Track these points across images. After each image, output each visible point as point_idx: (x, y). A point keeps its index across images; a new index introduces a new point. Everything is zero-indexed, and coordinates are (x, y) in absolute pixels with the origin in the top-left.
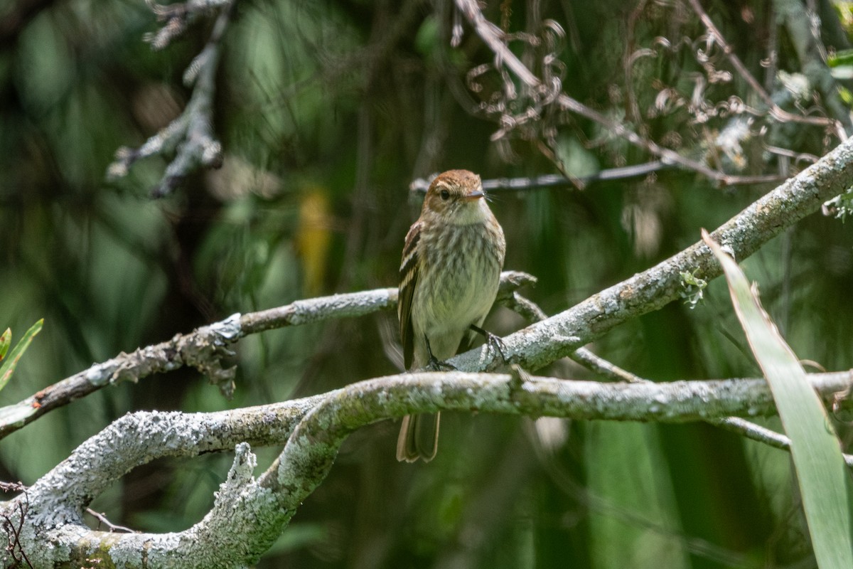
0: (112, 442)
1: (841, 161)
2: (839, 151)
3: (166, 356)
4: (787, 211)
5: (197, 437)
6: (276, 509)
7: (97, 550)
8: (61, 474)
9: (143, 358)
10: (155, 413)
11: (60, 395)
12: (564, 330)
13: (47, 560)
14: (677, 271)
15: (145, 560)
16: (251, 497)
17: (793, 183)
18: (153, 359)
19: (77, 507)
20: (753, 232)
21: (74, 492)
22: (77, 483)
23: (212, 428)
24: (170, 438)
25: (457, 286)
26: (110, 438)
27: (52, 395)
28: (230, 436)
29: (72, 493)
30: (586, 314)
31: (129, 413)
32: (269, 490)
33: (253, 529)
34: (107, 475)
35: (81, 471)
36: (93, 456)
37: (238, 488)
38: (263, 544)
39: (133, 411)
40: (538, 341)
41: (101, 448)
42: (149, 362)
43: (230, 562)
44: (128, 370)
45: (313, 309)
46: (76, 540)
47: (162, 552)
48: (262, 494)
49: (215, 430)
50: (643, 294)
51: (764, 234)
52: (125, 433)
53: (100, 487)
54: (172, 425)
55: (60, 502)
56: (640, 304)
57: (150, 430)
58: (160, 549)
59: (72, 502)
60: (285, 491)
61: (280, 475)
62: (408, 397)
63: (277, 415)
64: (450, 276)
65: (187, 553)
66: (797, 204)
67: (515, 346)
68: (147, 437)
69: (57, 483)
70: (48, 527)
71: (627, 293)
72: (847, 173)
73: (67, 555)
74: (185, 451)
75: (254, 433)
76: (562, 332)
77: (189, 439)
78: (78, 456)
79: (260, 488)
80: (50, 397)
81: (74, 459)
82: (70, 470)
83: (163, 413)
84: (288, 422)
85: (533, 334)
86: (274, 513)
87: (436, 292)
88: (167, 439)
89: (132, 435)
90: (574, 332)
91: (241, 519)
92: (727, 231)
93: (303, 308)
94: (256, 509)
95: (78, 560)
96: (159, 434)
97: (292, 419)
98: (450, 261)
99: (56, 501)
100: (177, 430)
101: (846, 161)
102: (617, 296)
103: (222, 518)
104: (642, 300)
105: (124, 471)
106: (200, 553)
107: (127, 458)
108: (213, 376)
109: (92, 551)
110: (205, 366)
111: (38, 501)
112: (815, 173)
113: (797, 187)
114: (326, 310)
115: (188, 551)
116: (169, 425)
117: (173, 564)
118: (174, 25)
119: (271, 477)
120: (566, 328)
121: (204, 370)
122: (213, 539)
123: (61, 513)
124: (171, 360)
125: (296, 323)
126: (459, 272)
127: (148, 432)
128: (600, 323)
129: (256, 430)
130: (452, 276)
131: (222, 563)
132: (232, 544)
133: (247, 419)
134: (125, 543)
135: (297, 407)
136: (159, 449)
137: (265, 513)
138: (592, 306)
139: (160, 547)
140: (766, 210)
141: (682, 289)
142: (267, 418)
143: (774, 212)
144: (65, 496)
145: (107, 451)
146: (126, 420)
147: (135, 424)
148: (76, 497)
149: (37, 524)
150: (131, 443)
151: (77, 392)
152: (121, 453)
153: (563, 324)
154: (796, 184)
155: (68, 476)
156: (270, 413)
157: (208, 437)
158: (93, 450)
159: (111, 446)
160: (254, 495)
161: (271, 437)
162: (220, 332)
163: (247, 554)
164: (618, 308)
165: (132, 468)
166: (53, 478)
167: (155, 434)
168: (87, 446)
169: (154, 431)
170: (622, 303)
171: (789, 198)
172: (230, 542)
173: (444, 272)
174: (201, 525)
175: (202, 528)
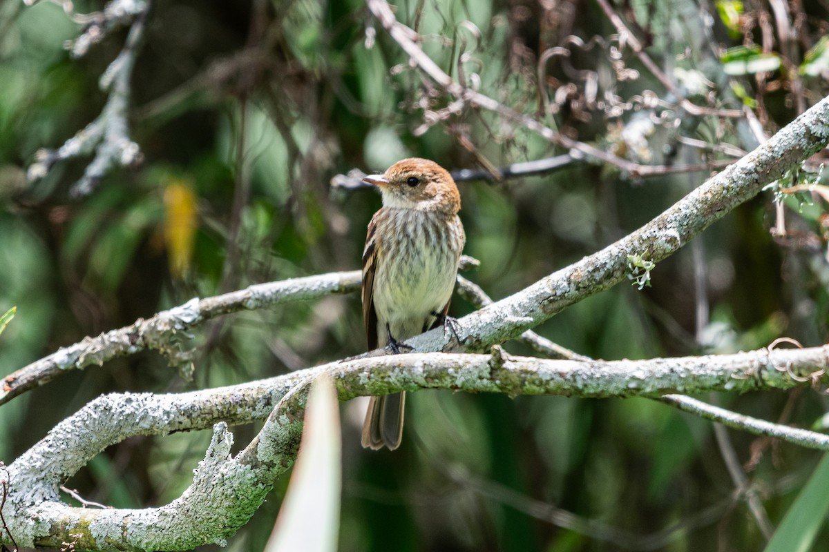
0: (87, 422)
1: (779, 148)
2: (778, 139)
3: (130, 339)
4: (728, 196)
5: (168, 417)
6: (255, 484)
7: (77, 526)
8: (39, 453)
9: (107, 343)
10: (127, 395)
11: (29, 379)
12: (517, 311)
13: (27, 535)
14: (625, 254)
15: (125, 534)
16: (231, 474)
17: (734, 169)
18: (116, 343)
19: (54, 485)
20: (697, 216)
21: (52, 470)
22: (54, 461)
23: (182, 408)
24: (142, 418)
25: (411, 272)
26: (85, 419)
27: (21, 378)
28: (199, 416)
29: (49, 471)
30: (538, 296)
31: (103, 395)
32: (249, 466)
33: (231, 504)
34: (82, 454)
35: (58, 450)
36: (69, 436)
37: (216, 465)
38: (241, 518)
39: (106, 394)
40: (493, 322)
41: (77, 428)
42: (113, 346)
43: (208, 535)
44: (93, 354)
45: (268, 294)
46: (56, 516)
47: (142, 526)
48: (241, 470)
49: (184, 411)
50: (592, 276)
51: (707, 218)
52: (100, 414)
53: (75, 465)
54: (144, 405)
55: (38, 480)
56: (589, 286)
57: (123, 411)
58: (140, 524)
59: (49, 480)
60: (264, 467)
61: (259, 452)
62: (390, 377)
63: (244, 395)
64: (404, 262)
65: (167, 527)
66: (738, 189)
67: (470, 327)
68: (121, 418)
69: (35, 462)
70: (28, 504)
71: (577, 276)
72: (785, 159)
73: (47, 530)
74: (156, 430)
75: (222, 412)
76: (515, 313)
77: (161, 419)
78: (55, 437)
79: (240, 465)
80: (19, 381)
81: (51, 439)
82: (47, 449)
83: (136, 394)
84: (255, 402)
85: (488, 315)
86: (253, 488)
87: (392, 278)
88: (140, 420)
89: (107, 415)
90: (527, 313)
91: (220, 495)
92: (671, 216)
93: (258, 293)
94: (236, 485)
95: (57, 535)
96: (132, 414)
97: (258, 399)
98: (403, 248)
99: (35, 479)
100: (149, 411)
101: (784, 148)
102: (567, 279)
103: (201, 494)
104: (591, 281)
105: (99, 450)
106: (180, 527)
107: (102, 438)
108: (174, 358)
109: (72, 527)
110: (165, 349)
111: (18, 480)
112: (754, 160)
113: (738, 173)
114: (280, 295)
115: (168, 525)
116: (142, 406)
117: (152, 537)
118: (94, 33)
119: (250, 453)
120: (519, 309)
121: (165, 353)
122: (192, 514)
123: (39, 490)
124: (133, 344)
125: (252, 306)
126: (413, 259)
127: (121, 413)
128: (551, 304)
129: (224, 410)
130: (406, 263)
131: (201, 536)
132: (211, 518)
133: (215, 400)
134: (104, 518)
135: (263, 387)
136: (131, 429)
137: (244, 488)
138: (543, 288)
139: (140, 522)
140: (709, 196)
141: (630, 271)
142: (235, 398)
143: (716, 197)
144: (43, 474)
145: (83, 431)
146: (100, 401)
147: (110, 405)
148: (53, 475)
149: (17, 502)
150: (106, 423)
151: (45, 375)
152: (96, 433)
153: (516, 306)
154: (737, 170)
155: (46, 455)
156: (237, 393)
157: (178, 417)
158: (70, 431)
159: (87, 426)
160: (234, 471)
161: (238, 416)
162: (179, 317)
163: (225, 527)
164: (568, 290)
165: (106, 447)
166: (31, 457)
167: (128, 415)
168: (64, 427)
169: (128, 412)
170: (572, 285)
171: (731, 183)
172: (209, 517)
173: (398, 258)
174: (180, 500)
175: (181, 503)
